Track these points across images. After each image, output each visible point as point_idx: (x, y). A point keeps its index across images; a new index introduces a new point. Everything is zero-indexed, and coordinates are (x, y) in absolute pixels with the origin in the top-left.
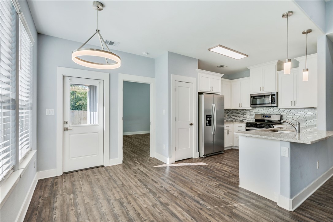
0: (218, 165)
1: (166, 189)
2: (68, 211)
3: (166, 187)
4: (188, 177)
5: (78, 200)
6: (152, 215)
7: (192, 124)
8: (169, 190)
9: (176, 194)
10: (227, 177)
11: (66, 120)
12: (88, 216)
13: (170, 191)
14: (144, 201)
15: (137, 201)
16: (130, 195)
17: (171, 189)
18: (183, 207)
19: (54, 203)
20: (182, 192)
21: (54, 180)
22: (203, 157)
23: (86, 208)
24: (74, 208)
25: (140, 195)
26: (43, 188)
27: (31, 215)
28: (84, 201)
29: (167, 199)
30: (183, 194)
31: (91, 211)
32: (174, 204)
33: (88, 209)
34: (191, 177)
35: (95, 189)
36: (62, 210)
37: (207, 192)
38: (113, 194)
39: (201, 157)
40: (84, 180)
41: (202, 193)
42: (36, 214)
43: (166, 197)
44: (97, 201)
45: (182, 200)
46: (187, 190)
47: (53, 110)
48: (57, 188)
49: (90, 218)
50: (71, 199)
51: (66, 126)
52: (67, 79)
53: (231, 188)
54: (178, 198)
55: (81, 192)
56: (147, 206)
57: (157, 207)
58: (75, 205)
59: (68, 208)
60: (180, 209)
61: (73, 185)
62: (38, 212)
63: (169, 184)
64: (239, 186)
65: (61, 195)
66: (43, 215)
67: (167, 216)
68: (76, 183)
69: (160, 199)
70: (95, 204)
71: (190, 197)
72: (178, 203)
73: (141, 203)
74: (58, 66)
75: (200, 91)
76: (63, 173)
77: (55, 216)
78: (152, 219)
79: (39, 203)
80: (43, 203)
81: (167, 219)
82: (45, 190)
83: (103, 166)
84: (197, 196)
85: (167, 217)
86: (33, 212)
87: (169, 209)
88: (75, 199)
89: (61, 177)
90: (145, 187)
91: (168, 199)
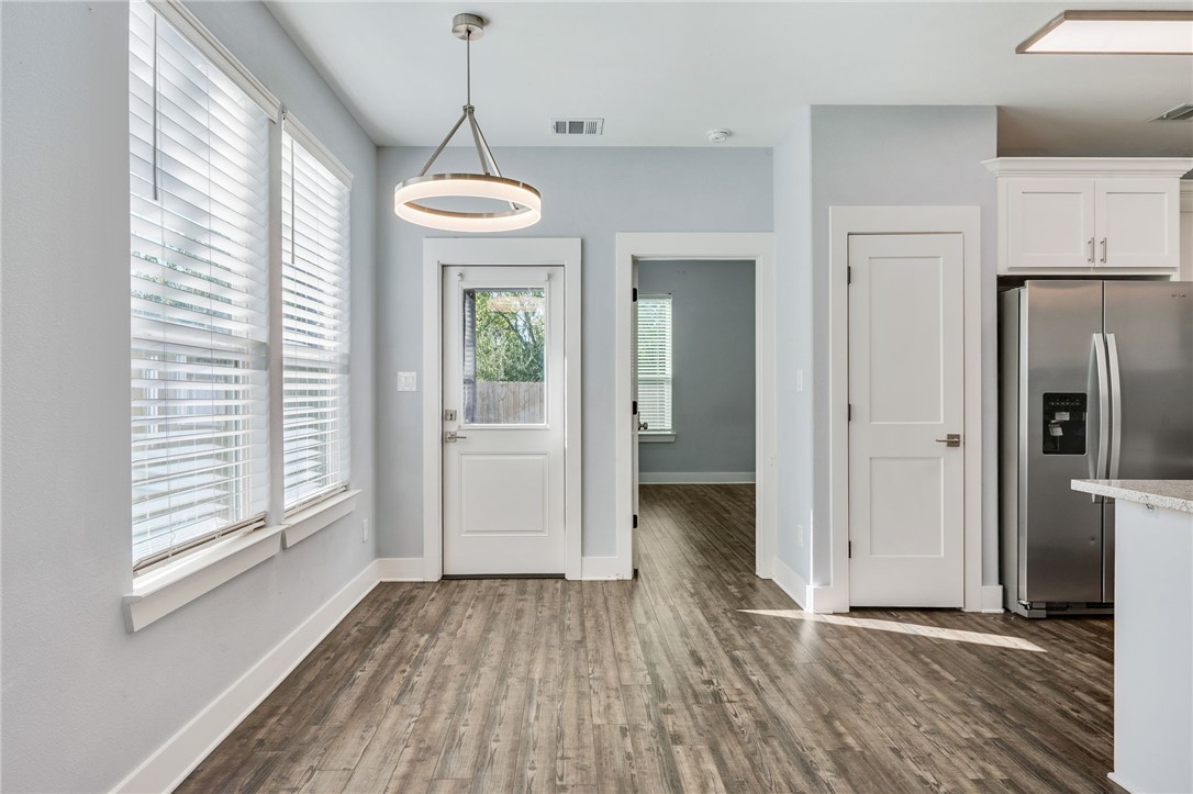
0: (1084, 665)
1: (716, 696)
2: (393, 671)
3: (722, 687)
4: (858, 675)
5: (429, 654)
6: (599, 753)
7: (953, 441)
8: (725, 699)
9: (743, 718)
10: (1081, 724)
11: (450, 407)
12: (427, 698)
13: (728, 705)
14: (608, 707)
15: (586, 702)
16: (578, 677)
17: (735, 698)
18: (730, 764)
19: (375, 645)
20: (776, 719)
21: (411, 591)
22: (1025, 613)
23: (435, 677)
24: (408, 669)
25: (608, 688)
26: (377, 604)
27: (317, 659)
28: (442, 660)
29: (691, 724)
30: (771, 725)
31: (442, 687)
32: (703, 747)
33: (439, 680)
34: (871, 680)
35: (491, 635)
36: (382, 666)
37: (893, 750)
38: (530, 663)
39: (1016, 614)
40: (480, 607)
41: (865, 746)
42: (328, 658)
43: (693, 716)
44: (475, 668)
45: (749, 742)
46: (804, 721)
47: (414, 374)
48: (407, 611)
49: (429, 703)
50: (417, 646)
51: (452, 427)
52: (453, 273)
53: (1047, 772)
54: (735, 734)
55: (453, 634)
56: (604, 721)
57: (633, 737)
58: (418, 662)
59: (398, 664)
60: (710, 766)
61: (446, 612)
62: (333, 655)
63: (749, 679)
64: (1110, 775)
65: (404, 630)
66: (338, 665)
67: (647, 771)
68: (458, 609)
69: (669, 716)
70: (462, 675)
71: (790, 744)
72: (724, 748)
73: (595, 709)
74: (427, 237)
75: (1011, 269)
76: (443, 576)
77: (359, 673)
78: (586, 763)
79: (348, 635)
80: (356, 638)
81: (637, 779)
82: (377, 609)
83: (561, 577)
84: (828, 748)
85: (645, 774)
86: (325, 651)
87: (669, 754)
88: (426, 648)
89: (432, 585)
90: (645, 667)
91: (696, 725)
